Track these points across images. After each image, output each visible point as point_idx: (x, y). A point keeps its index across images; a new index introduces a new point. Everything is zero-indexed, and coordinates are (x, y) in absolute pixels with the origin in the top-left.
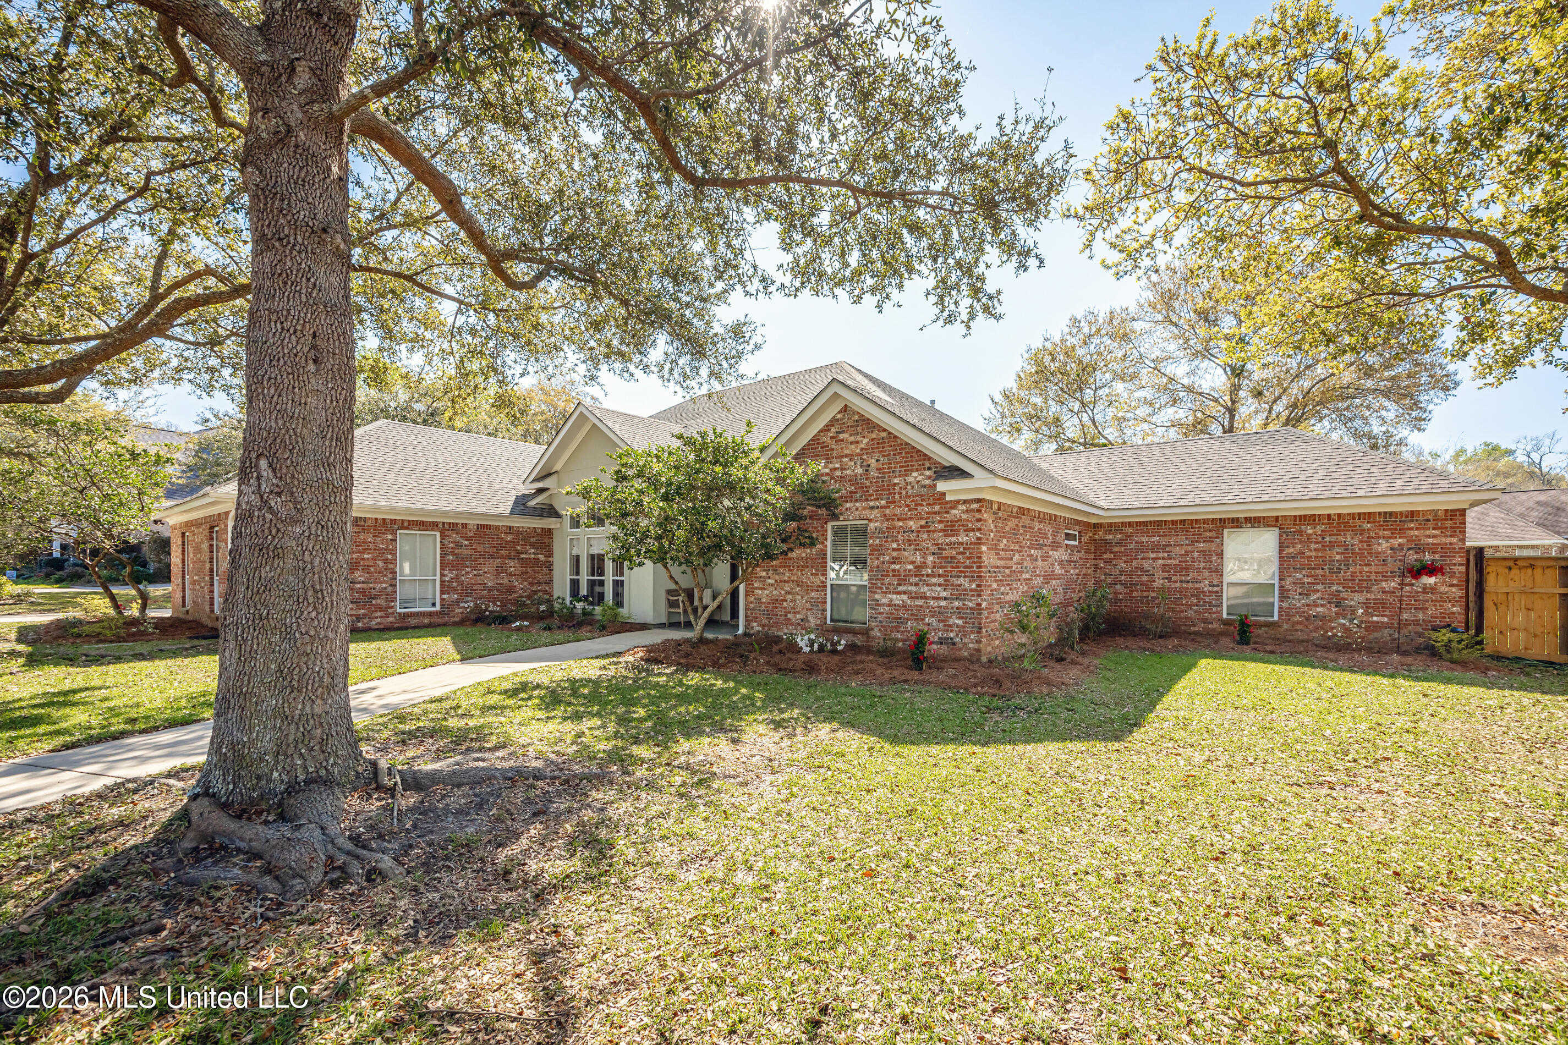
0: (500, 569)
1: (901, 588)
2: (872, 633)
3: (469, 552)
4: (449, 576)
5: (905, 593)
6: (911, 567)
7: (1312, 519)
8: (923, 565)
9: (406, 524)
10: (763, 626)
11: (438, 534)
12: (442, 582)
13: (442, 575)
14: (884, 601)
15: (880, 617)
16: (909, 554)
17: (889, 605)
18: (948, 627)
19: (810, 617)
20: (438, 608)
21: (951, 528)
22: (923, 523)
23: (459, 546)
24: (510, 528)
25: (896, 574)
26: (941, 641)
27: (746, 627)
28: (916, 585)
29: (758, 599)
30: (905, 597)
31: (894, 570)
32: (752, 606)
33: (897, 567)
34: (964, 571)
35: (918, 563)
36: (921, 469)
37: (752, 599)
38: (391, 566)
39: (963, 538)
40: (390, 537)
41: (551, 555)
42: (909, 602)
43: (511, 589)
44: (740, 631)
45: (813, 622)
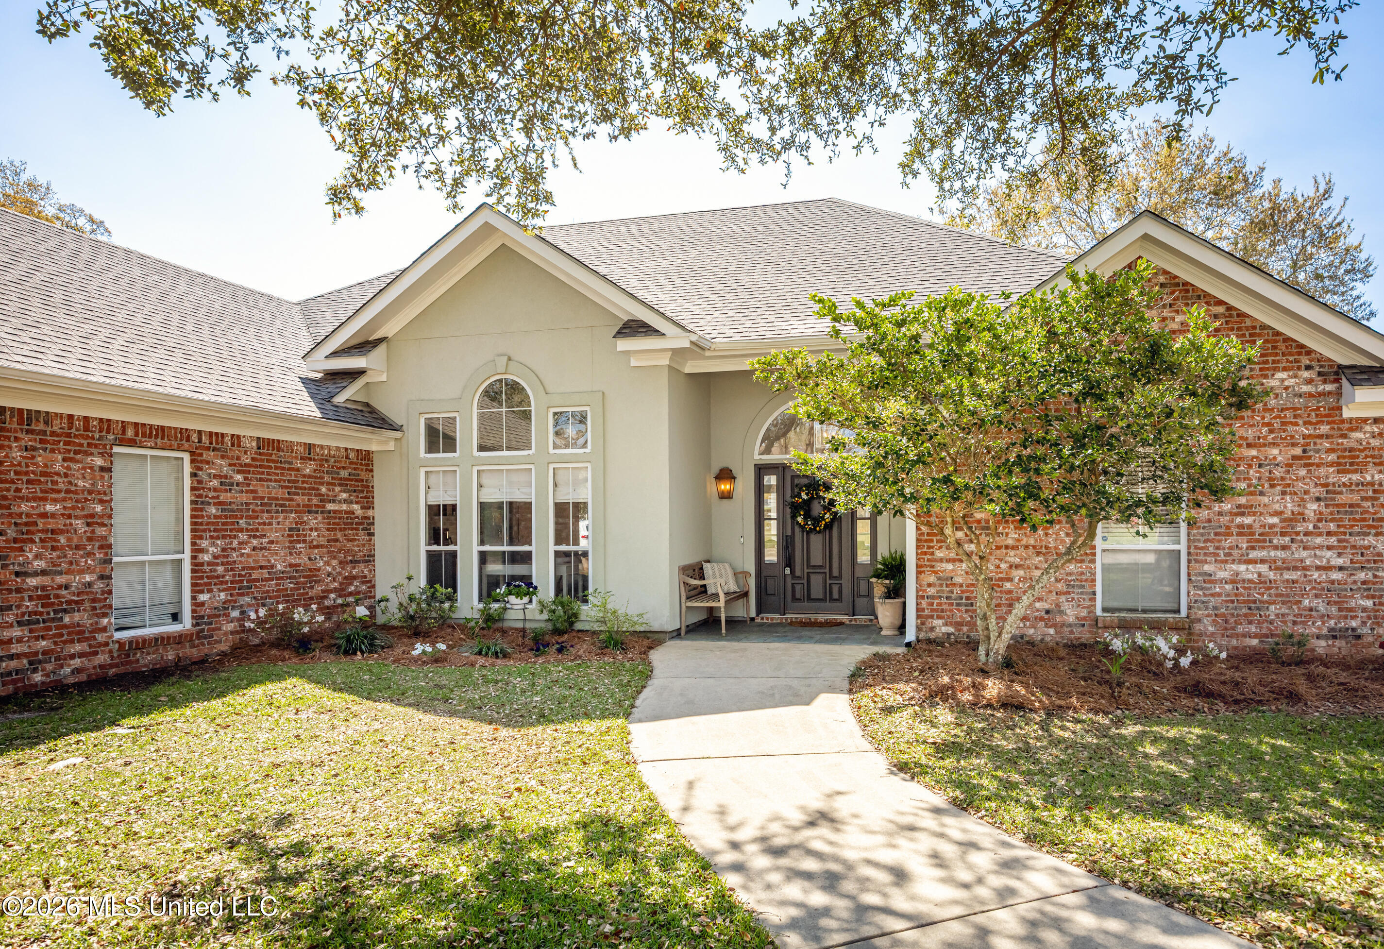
0: (295, 535)
1: (1253, 555)
2: (1198, 627)
3: (245, 498)
4: (211, 550)
5: (1262, 561)
6: (1275, 520)
8: (1300, 517)
9: (130, 433)
10: (958, 625)
11: (186, 457)
12: (197, 566)
13: (197, 551)
14: (1221, 575)
15: (1213, 601)
16: (1272, 500)
17: (1233, 582)
18: (1347, 611)
19: (1066, 607)
20: (187, 623)
21: (1351, 460)
22: (1298, 451)
23: (226, 483)
24: (310, 447)
25: (1244, 531)
26: (1334, 635)
27: (919, 629)
28: (1284, 548)
29: (948, 581)
30: (1263, 568)
31: (1241, 526)
32: (931, 591)
33: (1248, 520)
35: (1288, 514)
36: (1294, 367)
37: (932, 579)
38: (101, 531)
39: (1372, 475)
40: (99, 462)
41: (368, 505)
42: (1271, 575)
43: (312, 576)
44: (911, 635)
45: (1071, 614)
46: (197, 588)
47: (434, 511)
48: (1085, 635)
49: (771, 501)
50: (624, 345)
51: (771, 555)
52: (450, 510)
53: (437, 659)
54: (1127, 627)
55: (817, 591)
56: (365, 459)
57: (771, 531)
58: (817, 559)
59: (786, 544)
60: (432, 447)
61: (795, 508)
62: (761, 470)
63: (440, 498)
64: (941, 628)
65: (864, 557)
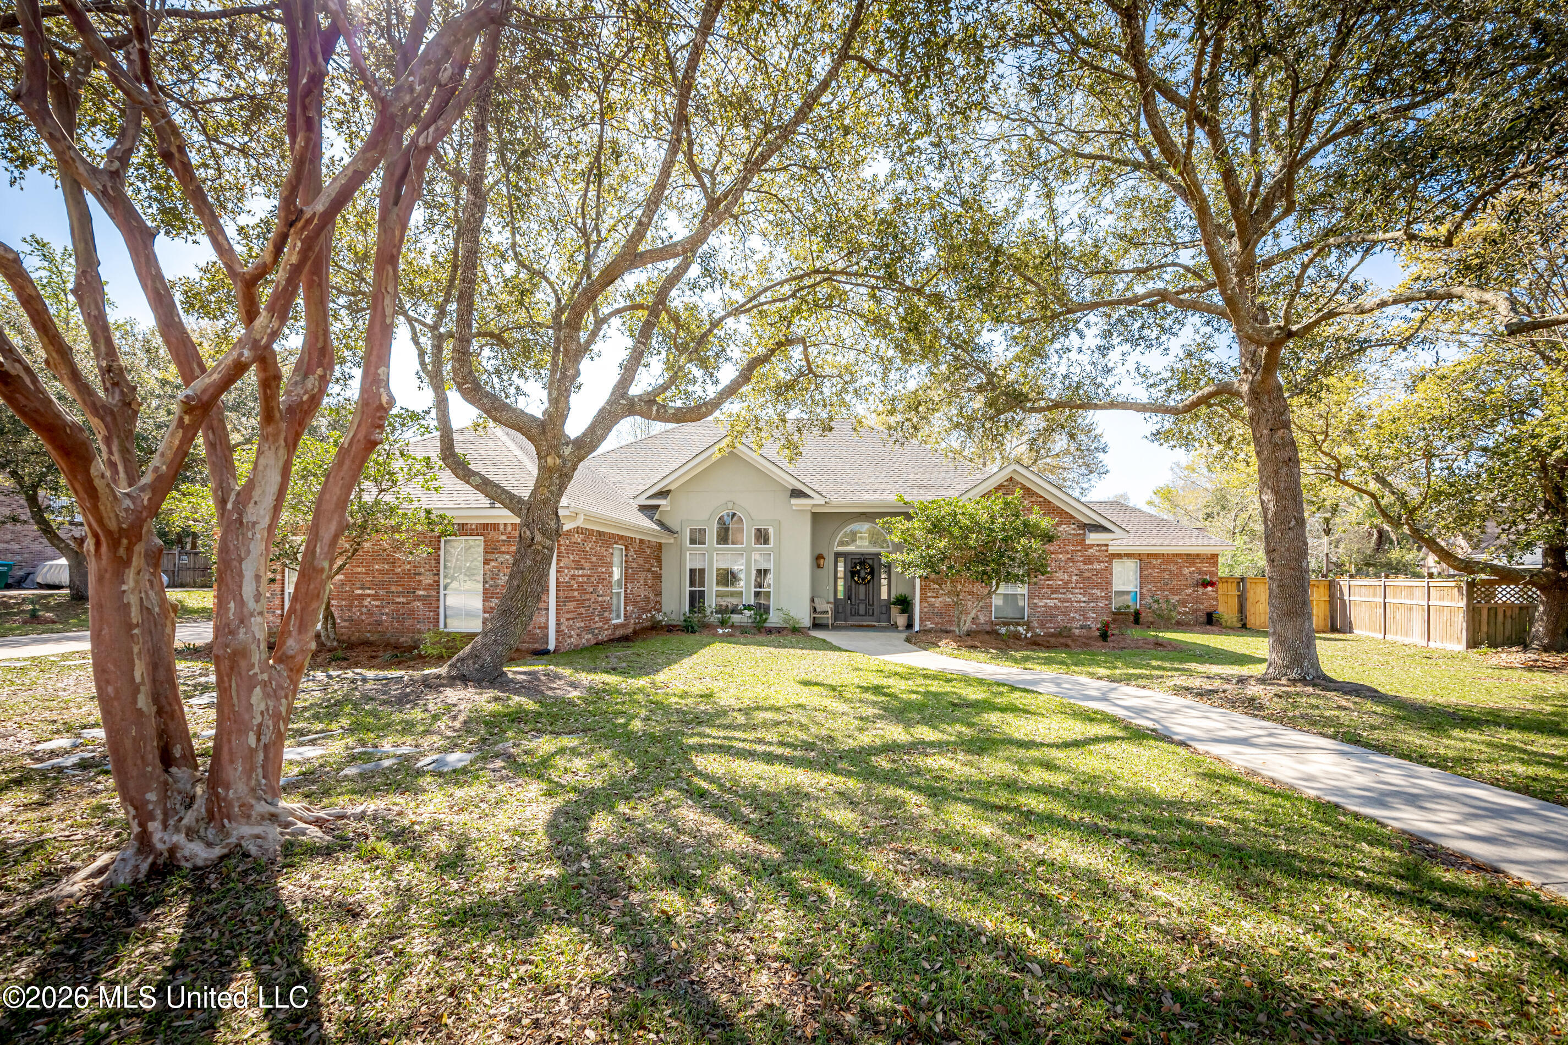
1: (1052, 596)
2: (1032, 624)
3: (636, 566)
4: (630, 588)
5: (1056, 599)
6: (1061, 583)
7: (1155, 556)
8: (1070, 582)
9: (615, 538)
10: (937, 623)
11: (624, 548)
12: (625, 595)
13: (626, 588)
14: (1040, 604)
15: (1037, 614)
16: (1060, 575)
17: (1044, 607)
18: (1087, 619)
19: (980, 616)
20: (623, 620)
21: (1088, 560)
22: (1069, 556)
23: (631, 558)
24: (649, 542)
25: (1049, 587)
26: (1082, 627)
27: (920, 626)
28: (1064, 594)
29: (932, 606)
30: (1056, 601)
31: (1047, 585)
32: (927, 609)
33: (1051, 583)
34: (1097, 586)
35: (1066, 581)
36: (1069, 524)
37: (927, 604)
38: (610, 579)
39: (1096, 566)
40: (611, 550)
41: (661, 568)
42: (1059, 604)
43: (649, 601)
44: (917, 628)
45: (982, 619)
46: (626, 604)
47: (692, 571)
48: (988, 628)
49: (841, 569)
50: (794, 501)
51: (841, 595)
52: (702, 571)
53: (731, 635)
54: (1006, 624)
55: (862, 611)
56: (660, 544)
57: (841, 583)
58: (862, 596)
59: (848, 590)
60: (693, 541)
61: (853, 573)
62: (838, 555)
63: (697, 566)
64: (929, 625)
65: (884, 596)
